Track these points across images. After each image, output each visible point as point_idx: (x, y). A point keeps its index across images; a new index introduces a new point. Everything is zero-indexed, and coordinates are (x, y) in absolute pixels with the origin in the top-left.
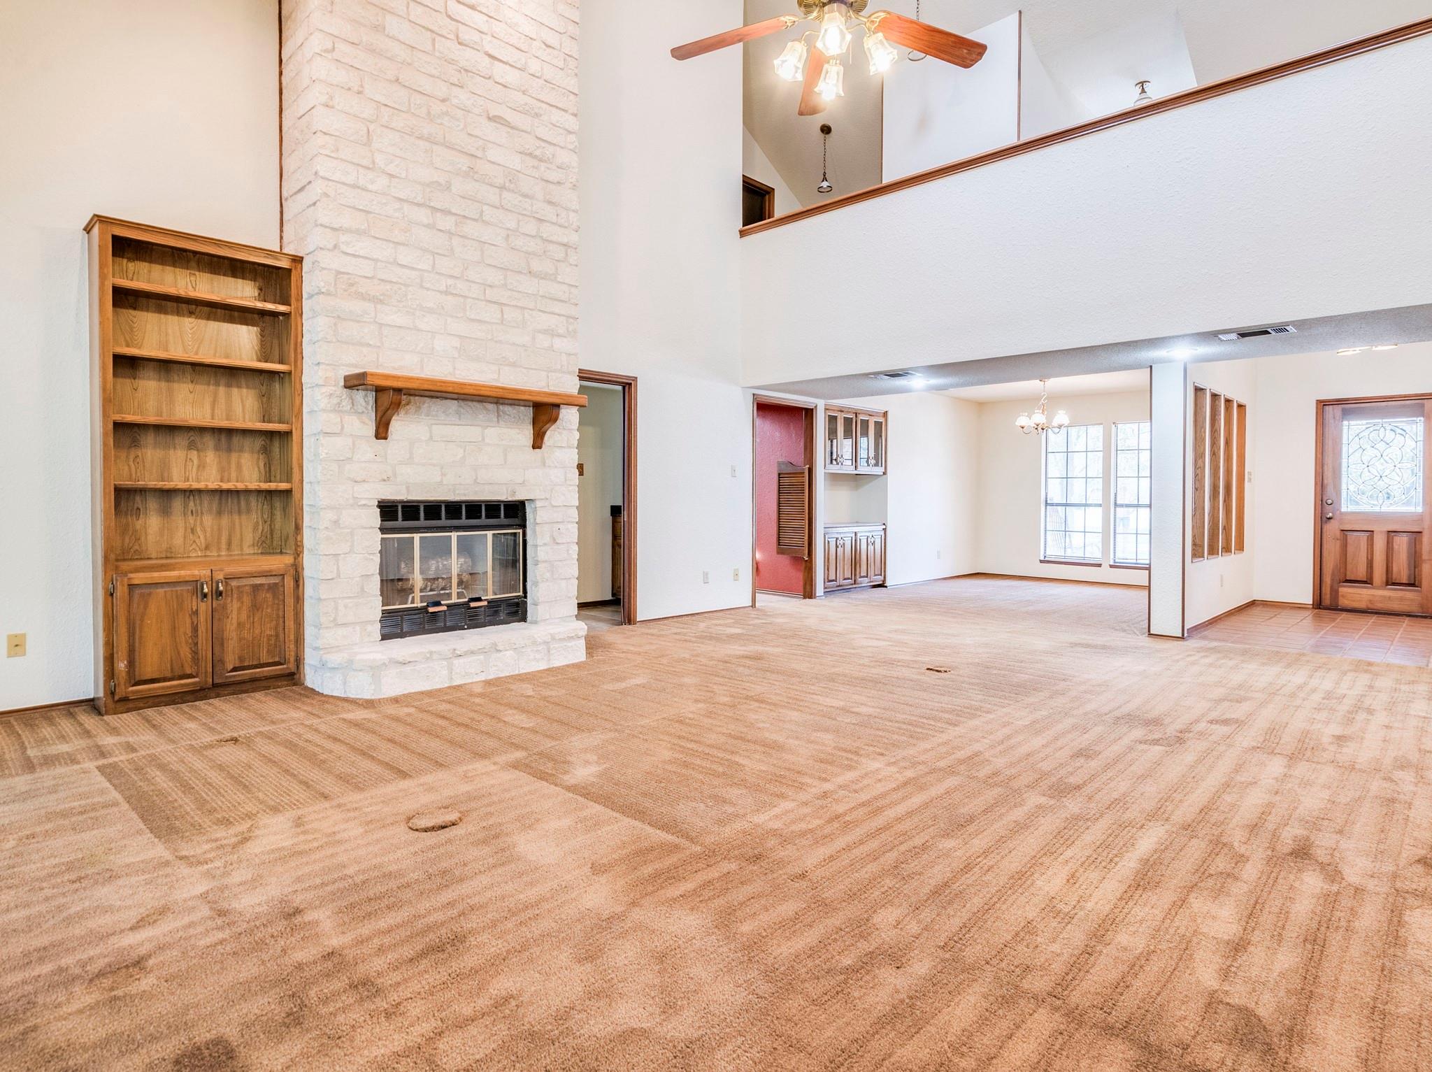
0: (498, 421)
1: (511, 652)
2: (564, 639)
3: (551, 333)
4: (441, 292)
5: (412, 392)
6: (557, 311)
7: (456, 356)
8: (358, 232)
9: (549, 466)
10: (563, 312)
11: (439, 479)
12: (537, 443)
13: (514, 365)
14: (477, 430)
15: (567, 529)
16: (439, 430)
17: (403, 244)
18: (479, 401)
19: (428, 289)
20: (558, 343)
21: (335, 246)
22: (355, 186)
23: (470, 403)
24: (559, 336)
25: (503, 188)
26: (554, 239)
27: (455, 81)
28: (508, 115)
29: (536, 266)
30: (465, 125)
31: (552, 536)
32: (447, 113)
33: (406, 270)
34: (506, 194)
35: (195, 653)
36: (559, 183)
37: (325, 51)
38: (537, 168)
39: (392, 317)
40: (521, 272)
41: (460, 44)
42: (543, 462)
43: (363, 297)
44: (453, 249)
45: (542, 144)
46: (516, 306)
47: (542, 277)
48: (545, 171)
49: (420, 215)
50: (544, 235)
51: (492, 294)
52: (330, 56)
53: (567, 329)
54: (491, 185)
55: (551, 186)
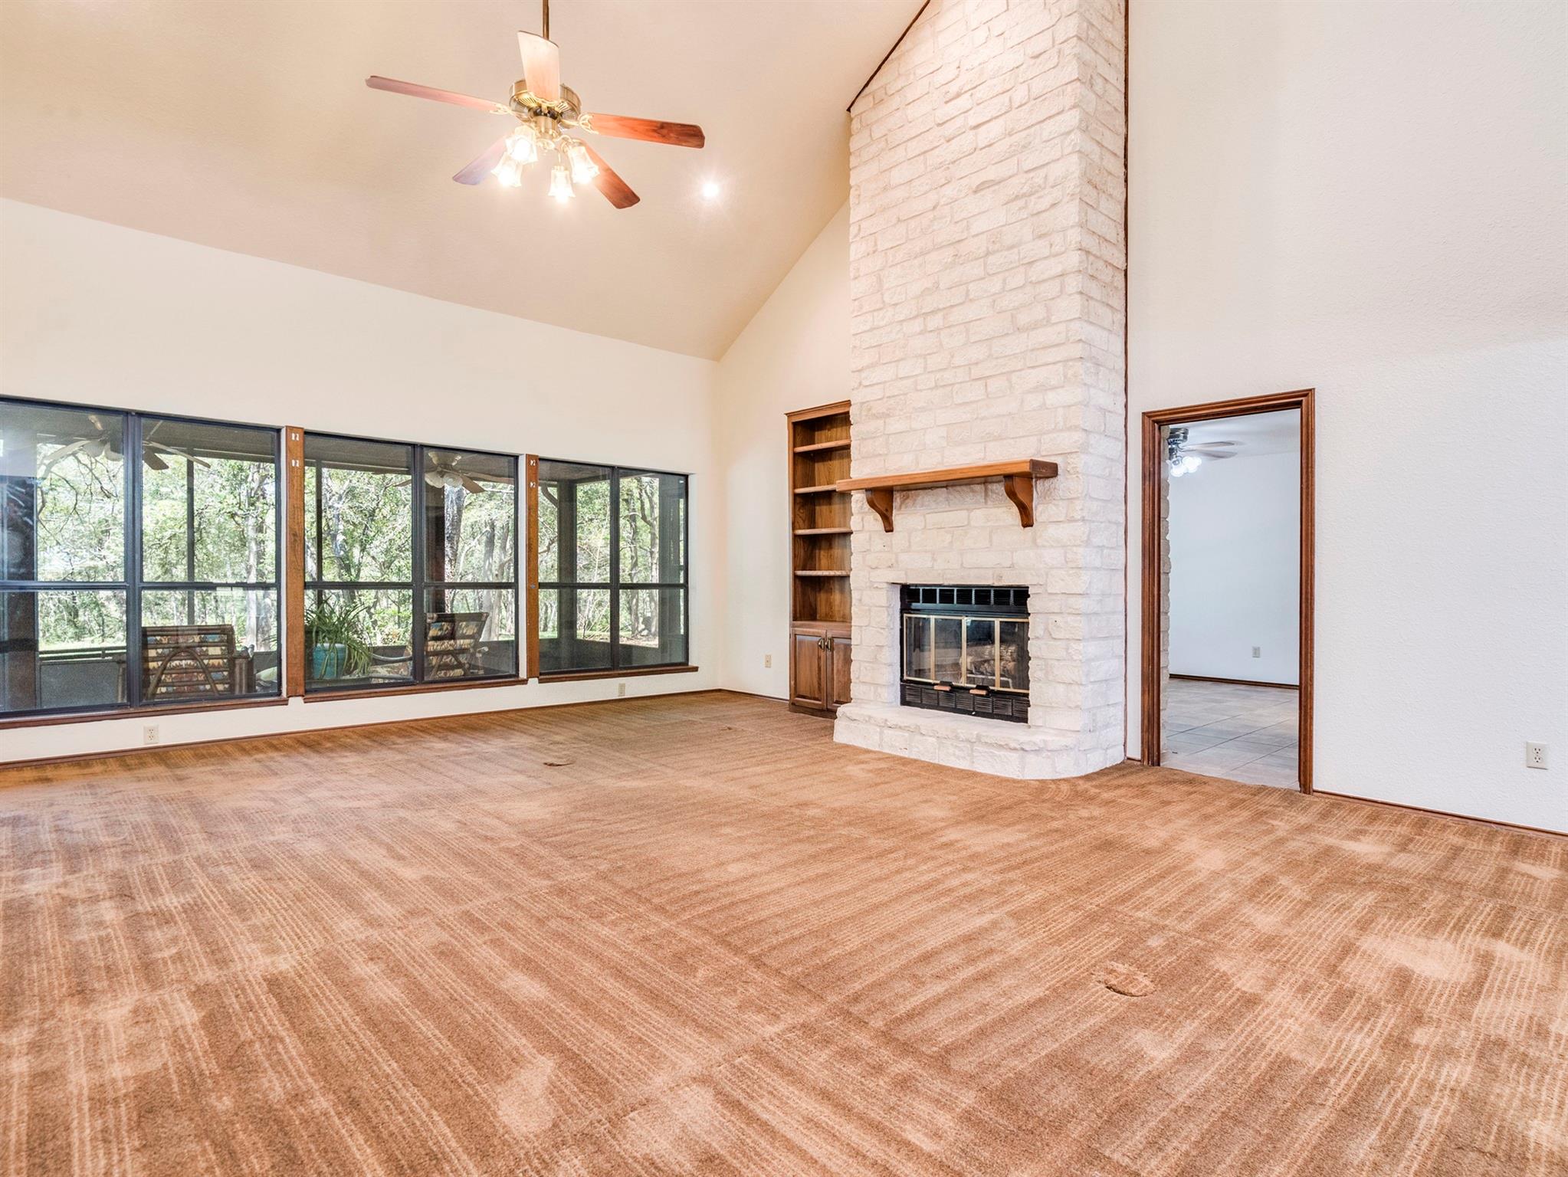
0: (986, 503)
1: (934, 739)
2: (991, 745)
3: (1042, 388)
4: (932, 389)
5: (911, 487)
6: (1050, 360)
7: (945, 444)
8: (872, 366)
9: (1044, 546)
10: (1058, 359)
11: (929, 565)
12: (1027, 520)
13: (1000, 438)
14: (964, 513)
15: (1066, 622)
16: (933, 518)
17: (902, 359)
18: (966, 485)
19: (921, 391)
20: (1052, 398)
21: (860, 384)
22: (872, 329)
23: (958, 488)
24: (1054, 388)
25: (988, 254)
26: (1045, 276)
27: (943, 181)
28: (991, 174)
29: (1023, 319)
30: (952, 217)
31: (1046, 629)
32: (935, 218)
33: (904, 382)
34: (991, 259)
35: (819, 684)
36: (1054, 205)
37: (855, 236)
38: (1025, 207)
39: (896, 425)
40: (1007, 334)
41: (948, 141)
42: (1034, 541)
43: (876, 417)
44: (941, 344)
45: (1032, 174)
46: (1002, 373)
47: (1034, 326)
48: (1035, 204)
49: (916, 326)
50: (1033, 279)
51: (976, 372)
52: (858, 238)
53: (1065, 377)
54: (976, 259)
55: (1044, 215)
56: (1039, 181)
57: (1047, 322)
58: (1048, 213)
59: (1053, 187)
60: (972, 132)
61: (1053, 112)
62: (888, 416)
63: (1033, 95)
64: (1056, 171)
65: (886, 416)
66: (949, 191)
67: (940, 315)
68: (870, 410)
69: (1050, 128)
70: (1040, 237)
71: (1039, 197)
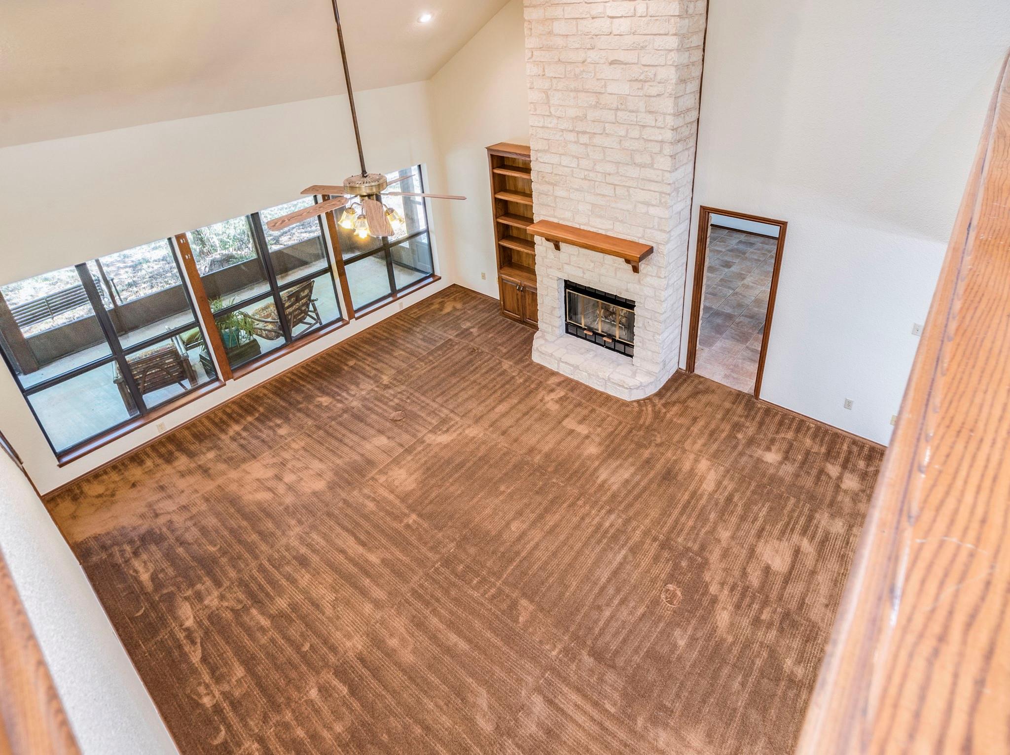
3: (648, 204)
4: (582, 179)
6: (652, 189)
7: (590, 214)
8: (545, 151)
9: (643, 285)
10: (657, 190)
11: (581, 275)
12: (636, 270)
13: (622, 222)
15: (654, 324)
17: (564, 154)
19: (576, 178)
20: (652, 211)
22: (543, 127)
24: (653, 206)
25: (617, 109)
26: (652, 138)
27: (589, 46)
28: (622, 56)
29: (638, 159)
30: (595, 74)
31: (644, 324)
32: (584, 71)
33: (566, 169)
34: (619, 113)
35: (518, 308)
36: (658, 95)
37: (529, 59)
38: (642, 89)
39: (560, 192)
40: (628, 164)
41: (593, 18)
42: (639, 282)
43: (549, 183)
44: (588, 154)
45: (646, 69)
46: (625, 186)
47: (642, 166)
48: (648, 89)
49: (571, 137)
50: (645, 137)
51: (609, 179)
52: (531, 60)
53: (660, 201)
54: (610, 109)
55: (652, 99)
56: (651, 75)
57: (651, 166)
58: (655, 98)
59: (659, 83)
60: (609, 20)
61: (661, 32)
62: (556, 185)
63: (650, 14)
64: (662, 73)
65: (554, 185)
66: (593, 55)
67: (587, 136)
68: (543, 177)
69: (659, 42)
70: (651, 112)
71: (651, 86)
